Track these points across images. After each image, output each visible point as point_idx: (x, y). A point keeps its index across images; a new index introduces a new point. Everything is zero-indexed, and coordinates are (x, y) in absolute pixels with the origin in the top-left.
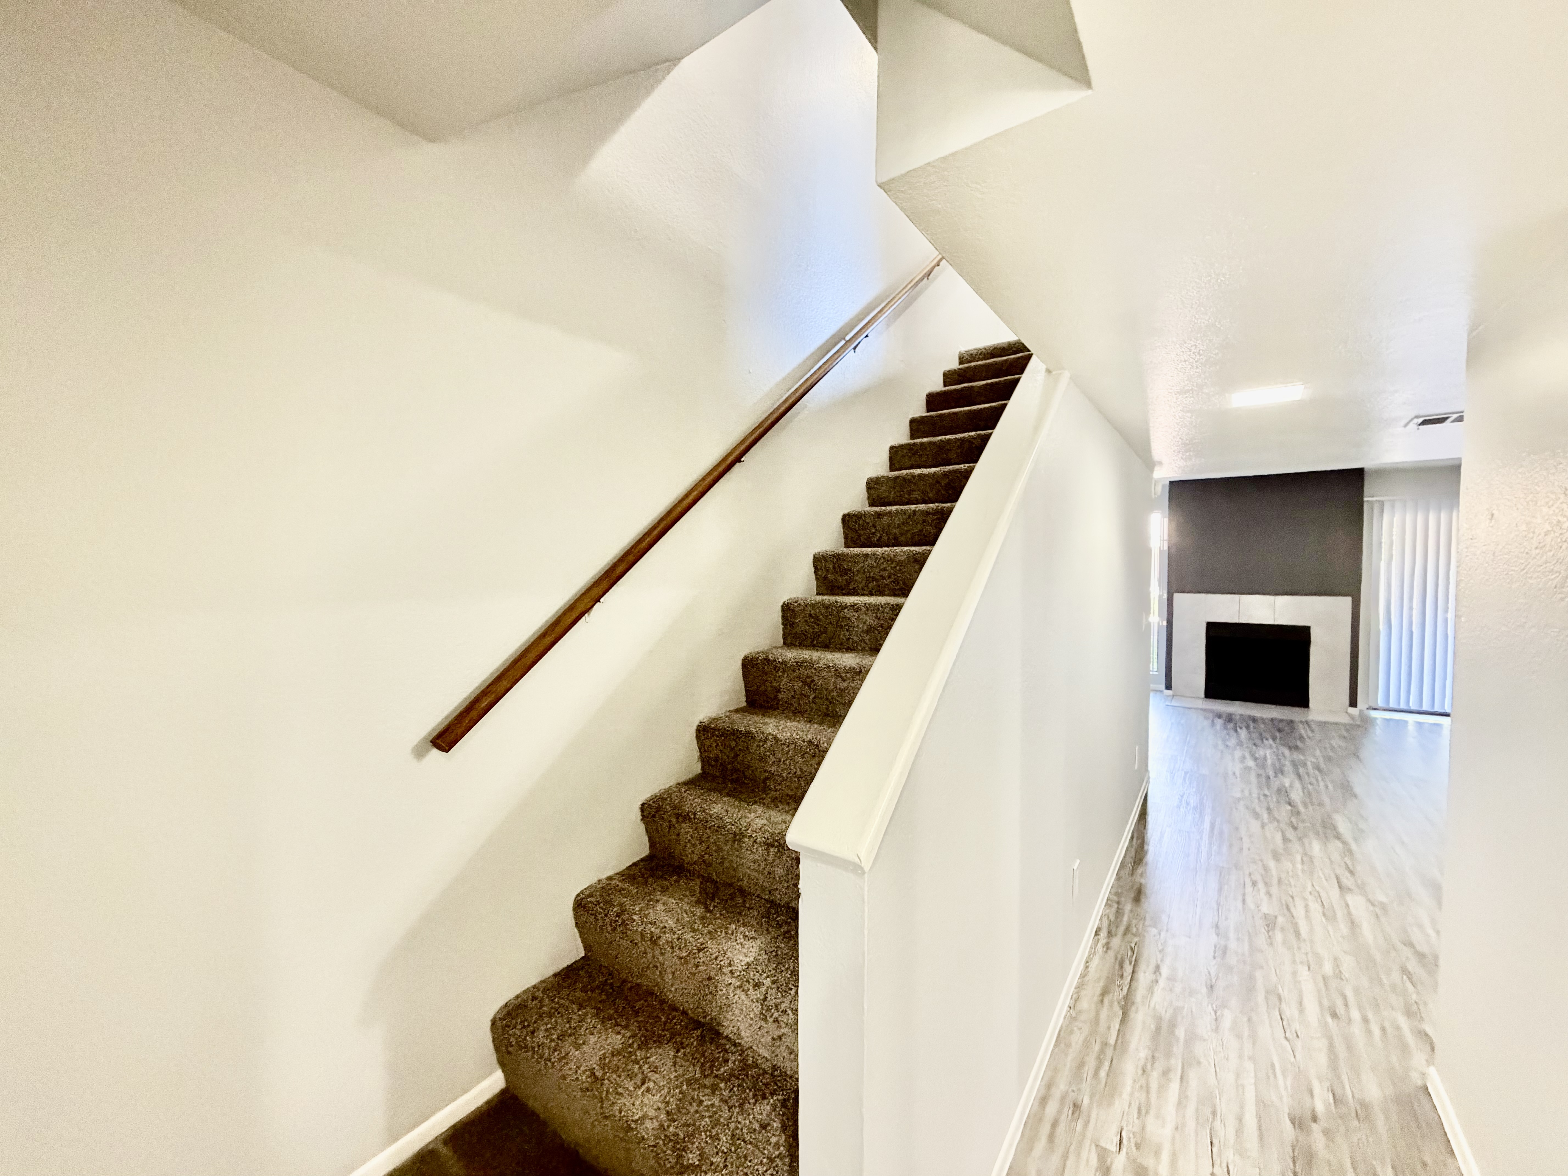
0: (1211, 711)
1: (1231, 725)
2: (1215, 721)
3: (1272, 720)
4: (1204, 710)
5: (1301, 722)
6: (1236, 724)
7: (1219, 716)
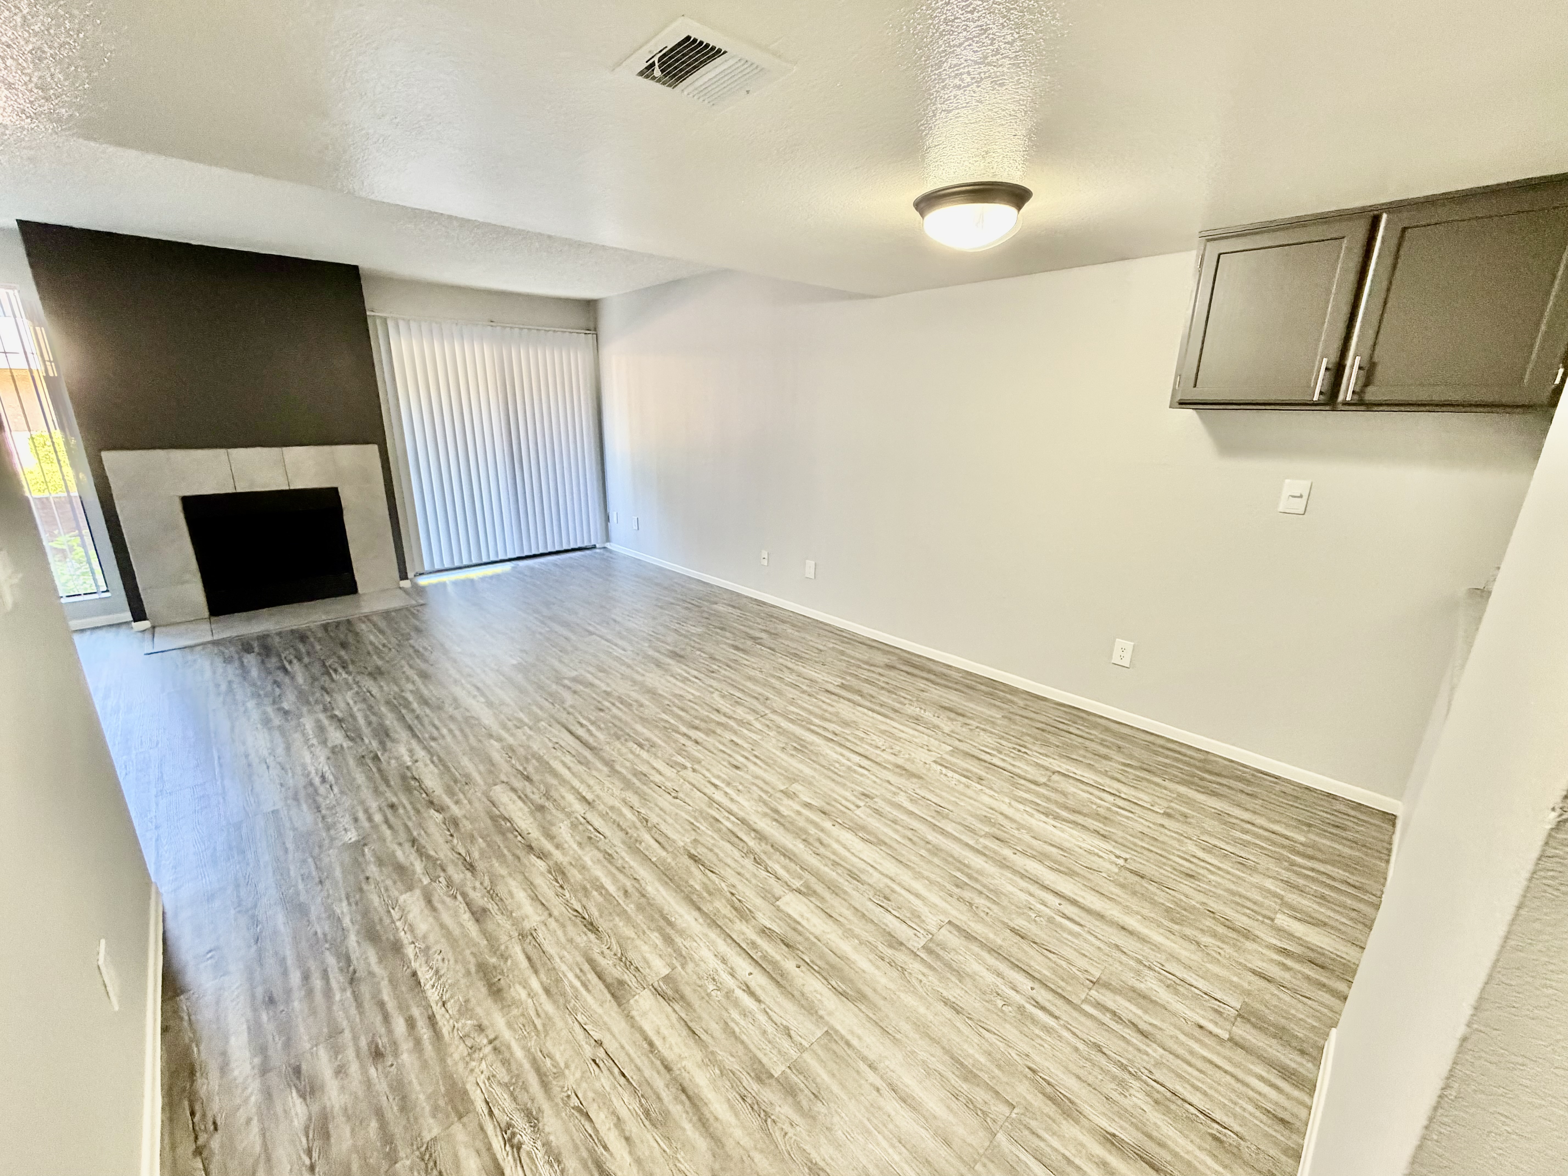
0: (230, 641)
1: (273, 662)
2: (245, 661)
3: (325, 627)
4: (215, 643)
5: (360, 619)
6: (280, 656)
7: (247, 648)
